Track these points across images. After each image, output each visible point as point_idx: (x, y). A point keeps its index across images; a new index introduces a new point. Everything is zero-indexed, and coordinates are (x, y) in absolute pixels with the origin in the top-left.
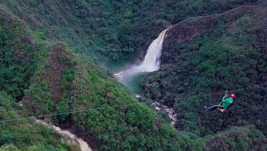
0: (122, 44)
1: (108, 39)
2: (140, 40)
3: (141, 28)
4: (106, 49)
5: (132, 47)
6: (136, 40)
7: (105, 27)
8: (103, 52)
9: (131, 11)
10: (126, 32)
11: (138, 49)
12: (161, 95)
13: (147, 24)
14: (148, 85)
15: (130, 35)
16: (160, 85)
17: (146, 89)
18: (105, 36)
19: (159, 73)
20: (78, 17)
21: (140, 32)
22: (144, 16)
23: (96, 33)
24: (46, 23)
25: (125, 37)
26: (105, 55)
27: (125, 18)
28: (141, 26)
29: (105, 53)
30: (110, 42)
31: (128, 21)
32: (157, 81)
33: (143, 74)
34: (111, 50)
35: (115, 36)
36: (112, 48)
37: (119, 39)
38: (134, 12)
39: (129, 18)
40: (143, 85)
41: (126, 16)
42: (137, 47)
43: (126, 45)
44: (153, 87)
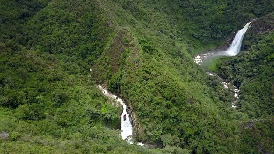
0: (212, 31)
1: (202, 26)
2: (228, 29)
3: (230, 19)
4: (198, 34)
5: (220, 34)
6: (224, 29)
7: (202, 16)
8: (195, 36)
9: (227, 4)
10: (217, 22)
11: (225, 36)
12: (233, 76)
13: (235, 16)
14: (223, 67)
15: (220, 24)
16: (233, 68)
17: (221, 70)
18: (199, 23)
19: (234, 58)
20: (180, 6)
21: (229, 22)
22: (236, 9)
23: (193, 20)
24: (151, 11)
25: (215, 25)
26: (196, 38)
27: (220, 10)
28: (231, 17)
29: (196, 37)
30: (203, 28)
31: (222, 13)
32: (232, 65)
33: (222, 57)
34: (202, 35)
35: (207, 24)
36: (203, 34)
37: (210, 27)
38: (228, 5)
39: (223, 10)
40: (220, 67)
41: (220, 8)
42: (225, 34)
43: (216, 32)
44: (227, 69)
